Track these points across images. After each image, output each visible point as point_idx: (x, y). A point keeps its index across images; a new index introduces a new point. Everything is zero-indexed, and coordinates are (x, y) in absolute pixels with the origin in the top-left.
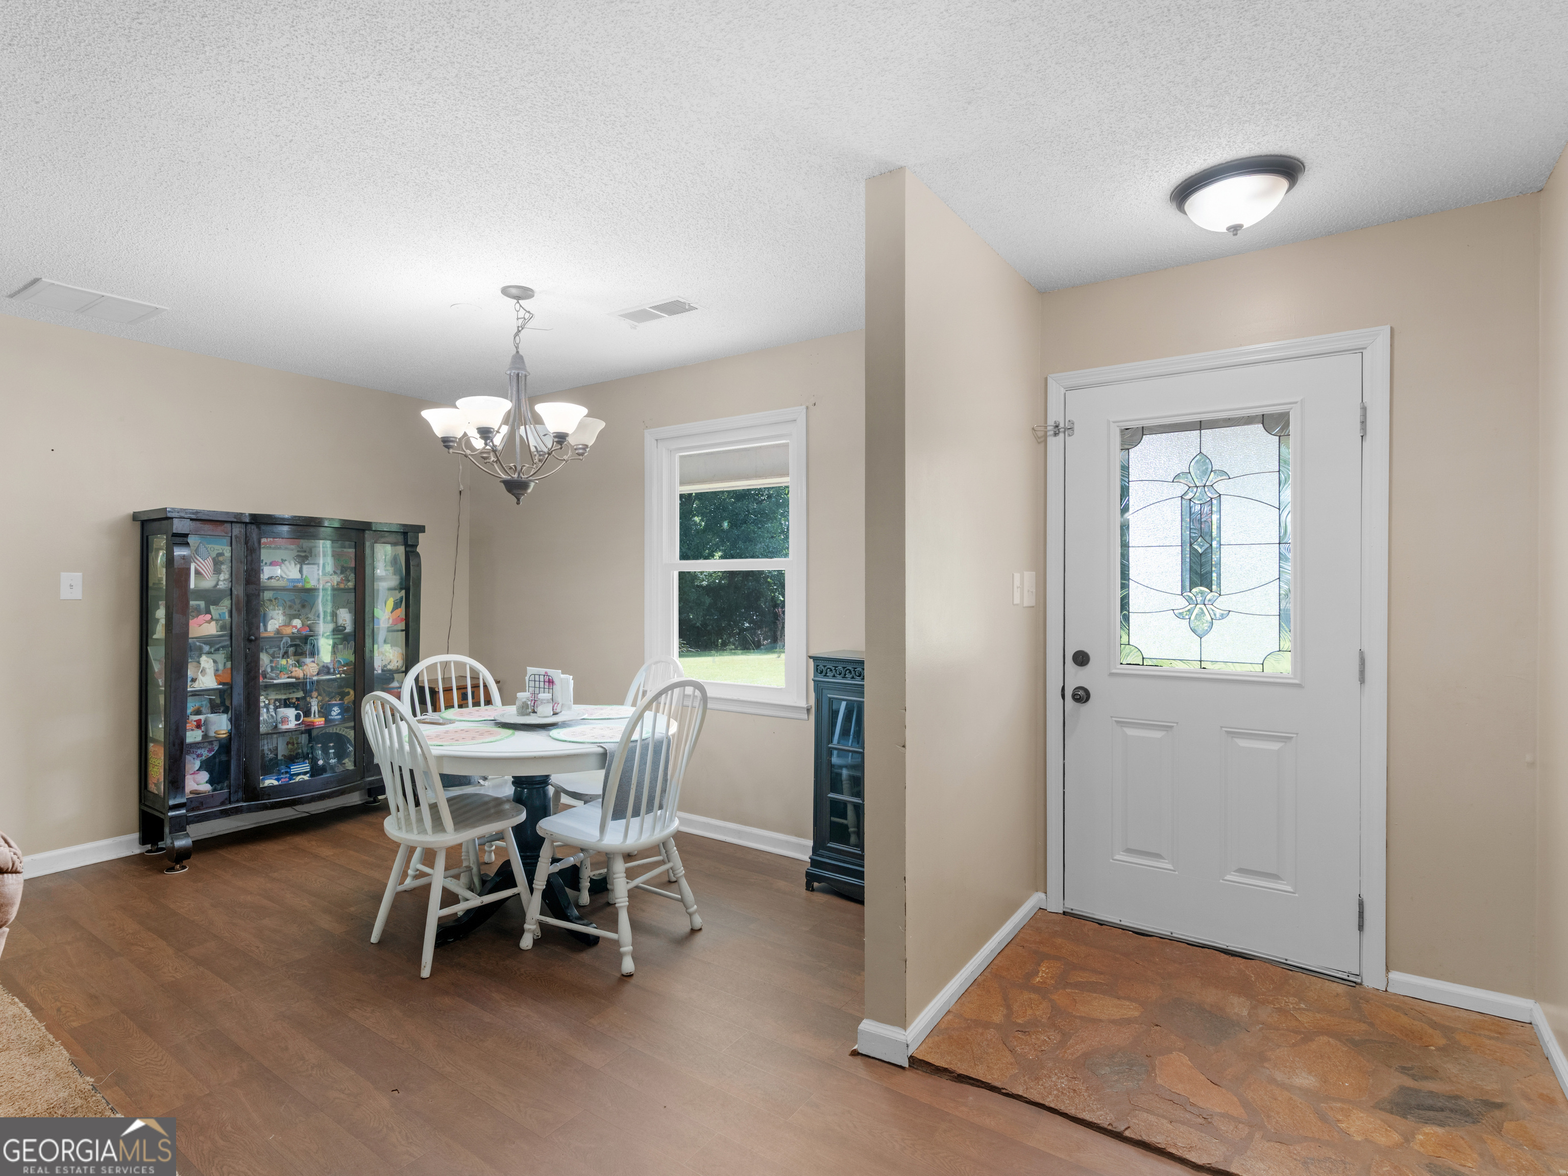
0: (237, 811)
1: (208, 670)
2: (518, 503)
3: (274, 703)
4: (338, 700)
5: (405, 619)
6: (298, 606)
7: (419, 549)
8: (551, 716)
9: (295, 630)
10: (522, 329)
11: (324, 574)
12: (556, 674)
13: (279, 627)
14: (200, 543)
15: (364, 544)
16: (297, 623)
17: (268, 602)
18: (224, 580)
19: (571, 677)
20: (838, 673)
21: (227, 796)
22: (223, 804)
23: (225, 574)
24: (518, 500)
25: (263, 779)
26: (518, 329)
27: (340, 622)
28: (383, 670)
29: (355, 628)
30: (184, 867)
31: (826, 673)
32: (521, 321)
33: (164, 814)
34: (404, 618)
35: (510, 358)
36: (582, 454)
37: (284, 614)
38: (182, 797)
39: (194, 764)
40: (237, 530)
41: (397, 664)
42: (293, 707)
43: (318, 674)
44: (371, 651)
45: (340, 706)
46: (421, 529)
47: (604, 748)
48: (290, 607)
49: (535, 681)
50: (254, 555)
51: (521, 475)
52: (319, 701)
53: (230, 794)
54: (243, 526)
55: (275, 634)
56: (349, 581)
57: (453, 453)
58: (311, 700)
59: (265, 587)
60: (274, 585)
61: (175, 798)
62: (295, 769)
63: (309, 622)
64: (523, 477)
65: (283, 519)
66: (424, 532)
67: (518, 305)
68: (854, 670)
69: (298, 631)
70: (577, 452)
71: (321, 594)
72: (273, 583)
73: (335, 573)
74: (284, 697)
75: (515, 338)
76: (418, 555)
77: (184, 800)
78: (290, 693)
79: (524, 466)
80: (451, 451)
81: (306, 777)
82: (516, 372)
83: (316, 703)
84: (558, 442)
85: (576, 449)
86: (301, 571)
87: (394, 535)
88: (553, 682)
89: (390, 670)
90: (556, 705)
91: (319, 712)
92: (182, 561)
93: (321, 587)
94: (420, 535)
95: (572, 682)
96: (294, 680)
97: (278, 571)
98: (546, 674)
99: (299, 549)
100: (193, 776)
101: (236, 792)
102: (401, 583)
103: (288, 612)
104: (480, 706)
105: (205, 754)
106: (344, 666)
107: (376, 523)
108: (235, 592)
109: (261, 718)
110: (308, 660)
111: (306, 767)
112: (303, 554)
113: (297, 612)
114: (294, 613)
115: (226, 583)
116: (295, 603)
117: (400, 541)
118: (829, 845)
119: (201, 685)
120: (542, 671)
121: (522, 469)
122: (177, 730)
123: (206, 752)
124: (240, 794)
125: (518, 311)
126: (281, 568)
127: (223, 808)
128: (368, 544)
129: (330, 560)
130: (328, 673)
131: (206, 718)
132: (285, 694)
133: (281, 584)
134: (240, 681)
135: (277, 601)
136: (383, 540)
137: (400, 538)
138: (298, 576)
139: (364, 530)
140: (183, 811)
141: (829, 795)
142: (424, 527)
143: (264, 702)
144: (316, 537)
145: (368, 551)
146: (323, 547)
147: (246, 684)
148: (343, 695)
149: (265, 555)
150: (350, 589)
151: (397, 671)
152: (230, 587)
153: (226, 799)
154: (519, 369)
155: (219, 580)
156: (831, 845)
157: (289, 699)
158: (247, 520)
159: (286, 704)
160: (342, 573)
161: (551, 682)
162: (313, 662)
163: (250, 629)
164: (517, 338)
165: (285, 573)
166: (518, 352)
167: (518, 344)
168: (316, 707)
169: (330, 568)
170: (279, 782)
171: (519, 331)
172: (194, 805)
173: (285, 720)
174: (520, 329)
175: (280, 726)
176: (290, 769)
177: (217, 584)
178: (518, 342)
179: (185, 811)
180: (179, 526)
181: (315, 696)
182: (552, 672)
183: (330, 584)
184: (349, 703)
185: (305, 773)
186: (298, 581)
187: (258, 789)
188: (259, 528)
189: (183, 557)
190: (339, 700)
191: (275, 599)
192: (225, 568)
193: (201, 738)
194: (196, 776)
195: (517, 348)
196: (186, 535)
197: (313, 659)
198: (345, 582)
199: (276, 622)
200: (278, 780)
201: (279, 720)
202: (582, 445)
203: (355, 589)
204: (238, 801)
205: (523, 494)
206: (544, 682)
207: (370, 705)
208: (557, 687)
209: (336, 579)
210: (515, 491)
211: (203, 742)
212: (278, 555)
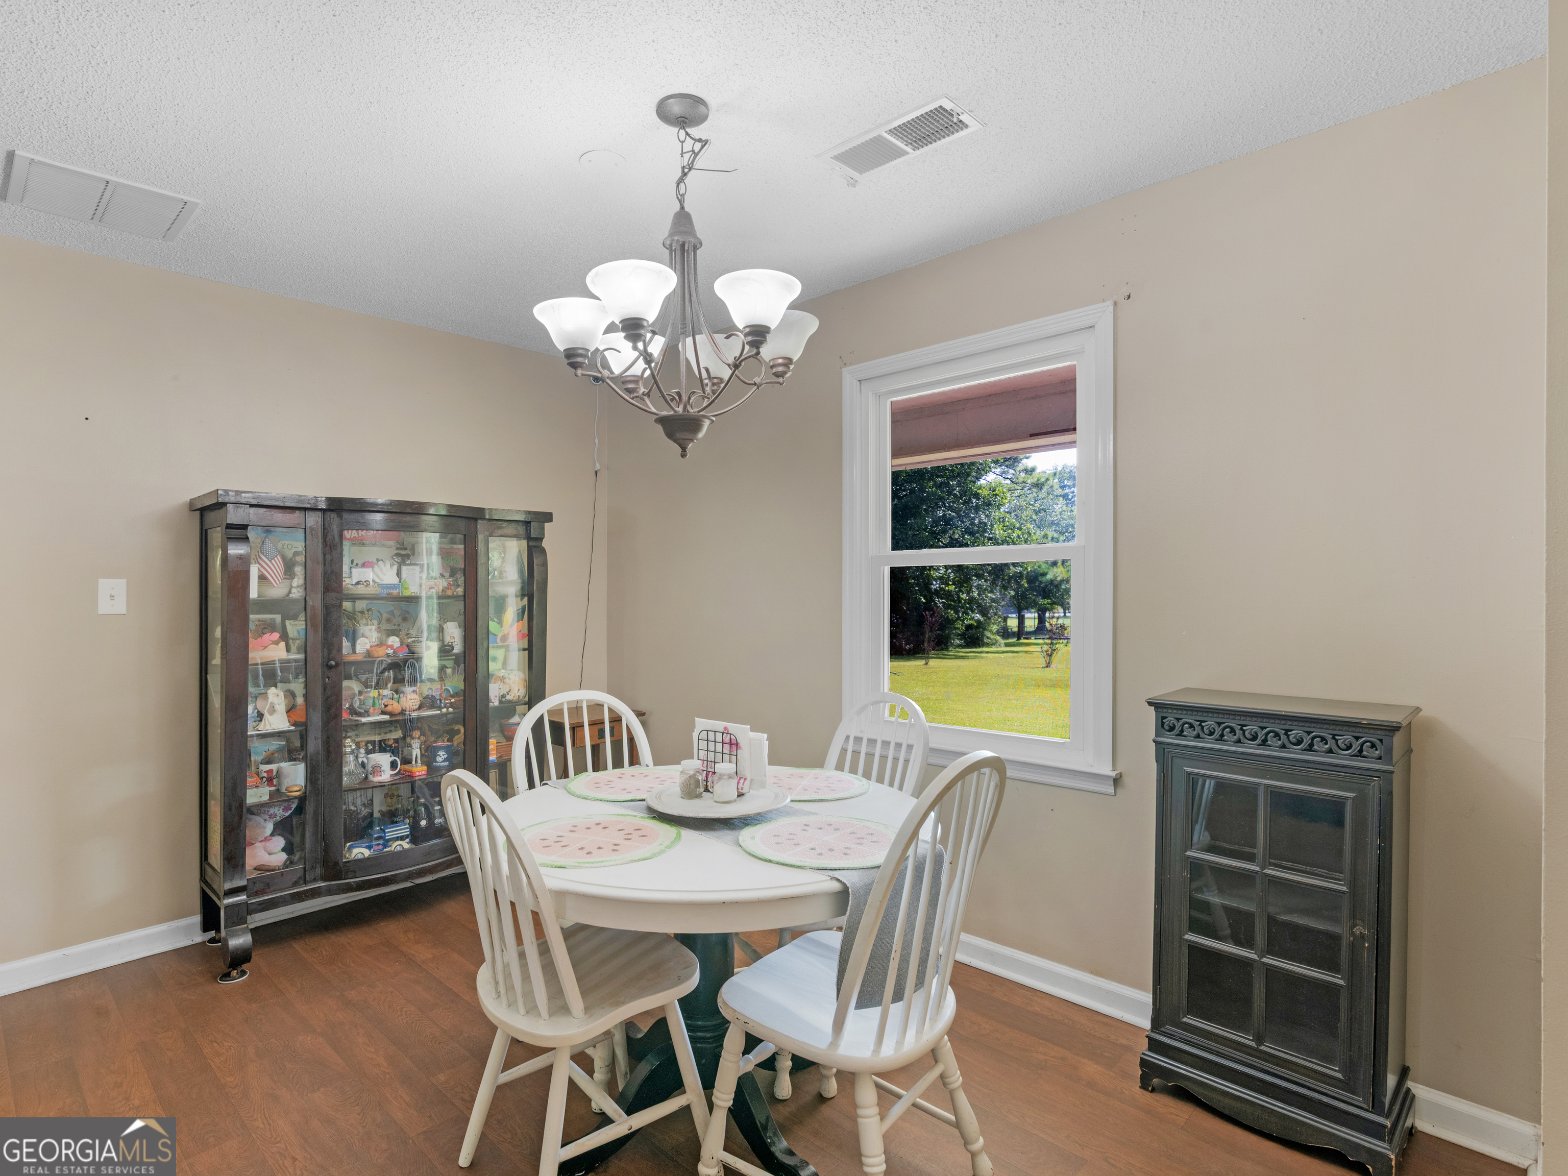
0: (314, 894)
1: (277, 707)
2: (683, 455)
3: (366, 745)
4: (446, 740)
5: (528, 635)
6: (398, 620)
7: (545, 544)
8: (735, 801)
9: (390, 651)
10: (690, 169)
11: (429, 578)
12: (741, 732)
13: (371, 647)
14: (265, 537)
15: (476, 537)
16: (394, 641)
17: (359, 615)
18: (298, 587)
19: (765, 736)
20: (1207, 732)
21: (301, 874)
22: (295, 884)
23: (299, 578)
24: (684, 449)
25: (351, 848)
26: (683, 171)
27: (448, 639)
28: (500, 702)
29: (465, 646)
30: (243, 973)
31: (1182, 731)
32: (687, 156)
33: (219, 899)
34: (526, 632)
35: (671, 217)
36: (782, 374)
37: (379, 629)
38: (241, 879)
39: (264, 828)
40: (313, 520)
41: (518, 694)
42: (389, 751)
43: (420, 708)
44: (485, 677)
45: (447, 749)
46: (547, 517)
47: (844, 884)
48: (388, 620)
49: (708, 740)
50: (334, 553)
51: (689, 408)
52: (422, 742)
53: (305, 871)
54: (320, 514)
55: (365, 657)
56: (458, 586)
57: (583, 375)
58: (412, 741)
59: (352, 595)
60: (360, 592)
61: (231, 880)
62: (391, 833)
63: (410, 640)
64: (691, 411)
65: (376, 504)
66: (551, 521)
67: (682, 133)
68: (1241, 729)
69: (394, 652)
70: (774, 370)
71: (424, 603)
72: (361, 590)
73: (442, 576)
74: (377, 738)
75: (678, 185)
76: (543, 551)
77: (243, 883)
78: (386, 733)
79: (694, 393)
80: (579, 372)
81: (406, 845)
82: (681, 240)
83: (418, 745)
84: (751, 343)
85: (772, 367)
86: (399, 574)
87: (513, 525)
88: (737, 744)
89: (510, 702)
90: (742, 781)
91: (422, 755)
92: (239, 562)
93: (424, 594)
94: (547, 525)
95: (766, 744)
96: (387, 717)
97: (368, 574)
98: (726, 732)
99: (399, 546)
100: (263, 843)
101: (313, 868)
102: (522, 589)
103: (385, 626)
104: (623, 767)
105: (280, 813)
106: (452, 696)
107: (490, 510)
108: (310, 603)
109: (346, 769)
110: (408, 689)
111: (404, 829)
112: (403, 552)
113: (396, 627)
114: (394, 627)
115: (300, 590)
116: (394, 616)
117: (521, 533)
118: (1185, 1020)
119: (268, 727)
120: (720, 725)
121: (689, 398)
122: (234, 788)
123: (281, 811)
124: (318, 871)
125: (682, 142)
126: (373, 570)
127: (295, 891)
128: (481, 537)
129: (435, 560)
130: (432, 707)
131: (278, 768)
132: (379, 734)
133: (371, 590)
134: (317, 719)
135: (370, 613)
136: (500, 532)
137: (521, 529)
138: (395, 580)
139: (476, 519)
140: (243, 897)
141: (1187, 937)
142: (551, 514)
143: (350, 746)
144: (416, 528)
145: (481, 546)
146: (427, 543)
147: (325, 725)
148: (452, 734)
149: (349, 552)
150: (458, 596)
151: (518, 703)
152: (304, 596)
153: (300, 878)
154: (685, 233)
155: (291, 587)
156: (1187, 1020)
157: (384, 740)
158: (323, 506)
159: (382, 747)
160: (451, 576)
161: (734, 744)
162: (414, 691)
163: (330, 651)
164: (682, 185)
165: (378, 577)
166: (682, 208)
167: (683, 195)
168: (418, 751)
169: (436, 573)
170: (370, 850)
171: (685, 174)
172: (259, 886)
173: (377, 769)
174: (686, 170)
175: (371, 777)
176: (385, 833)
177: (290, 592)
178: (682, 191)
179: (245, 897)
180: (234, 516)
181: (417, 736)
182: (733, 727)
183: (434, 590)
184: (458, 744)
185: (402, 838)
186: (393, 586)
187: (341, 864)
188: (341, 517)
189: (240, 557)
190: (448, 741)
191: (368, 610)
192: (299, 570)
193: (268, 797)
194: (268, 844)
195: (681, 199)
196: (244, 527)
197: (414, 688)
198: (453, 588)
199: (366, 640)
200: (369, 848)
201: (370, 769)
202: (784, 358)
203: (464, 596)
204: (315, 880)
205: (692, 440)
206: (723, 743)
207: (453, 790)
208: (743, 753)
209: (443, 583)
210: (678, 435)
211: (270, 803)
212: (371, 553)
